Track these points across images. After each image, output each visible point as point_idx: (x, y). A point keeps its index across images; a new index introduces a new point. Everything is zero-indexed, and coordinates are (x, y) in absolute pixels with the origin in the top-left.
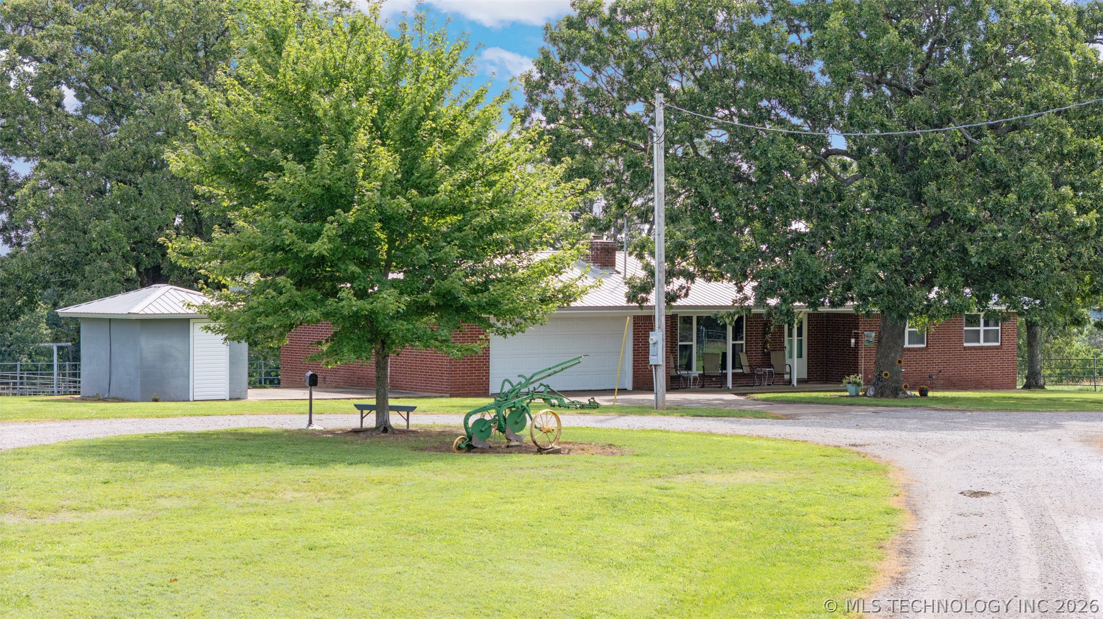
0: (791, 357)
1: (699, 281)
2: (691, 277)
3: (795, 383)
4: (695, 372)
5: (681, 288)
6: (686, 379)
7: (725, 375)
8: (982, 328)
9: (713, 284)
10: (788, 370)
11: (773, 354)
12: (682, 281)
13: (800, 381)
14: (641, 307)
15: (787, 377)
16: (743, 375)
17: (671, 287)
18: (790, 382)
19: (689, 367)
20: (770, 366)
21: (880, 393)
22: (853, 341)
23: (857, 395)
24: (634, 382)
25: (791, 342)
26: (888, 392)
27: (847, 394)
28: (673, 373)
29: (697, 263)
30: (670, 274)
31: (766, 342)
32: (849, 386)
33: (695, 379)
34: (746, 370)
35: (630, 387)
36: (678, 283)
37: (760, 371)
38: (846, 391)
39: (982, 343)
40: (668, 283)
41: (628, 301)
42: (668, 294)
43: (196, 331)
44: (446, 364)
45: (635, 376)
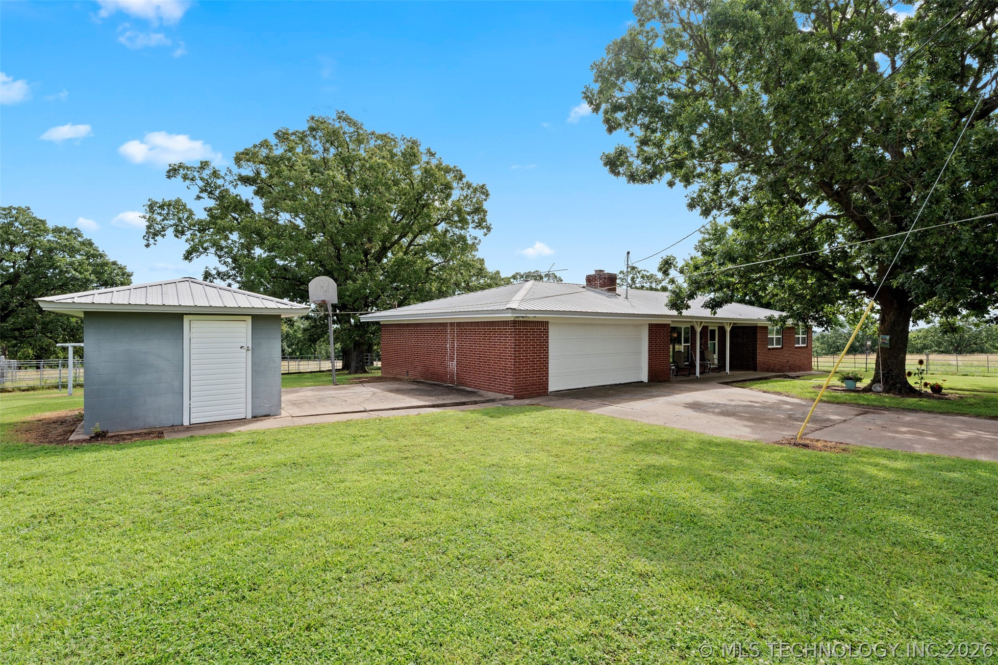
3: (728, 371)
8: (801, 336)
24: (650, 376)
35: (645, 379)
39: (801, 345)
43: (193, 330)
44: (510, 364)
45: (649, 372)
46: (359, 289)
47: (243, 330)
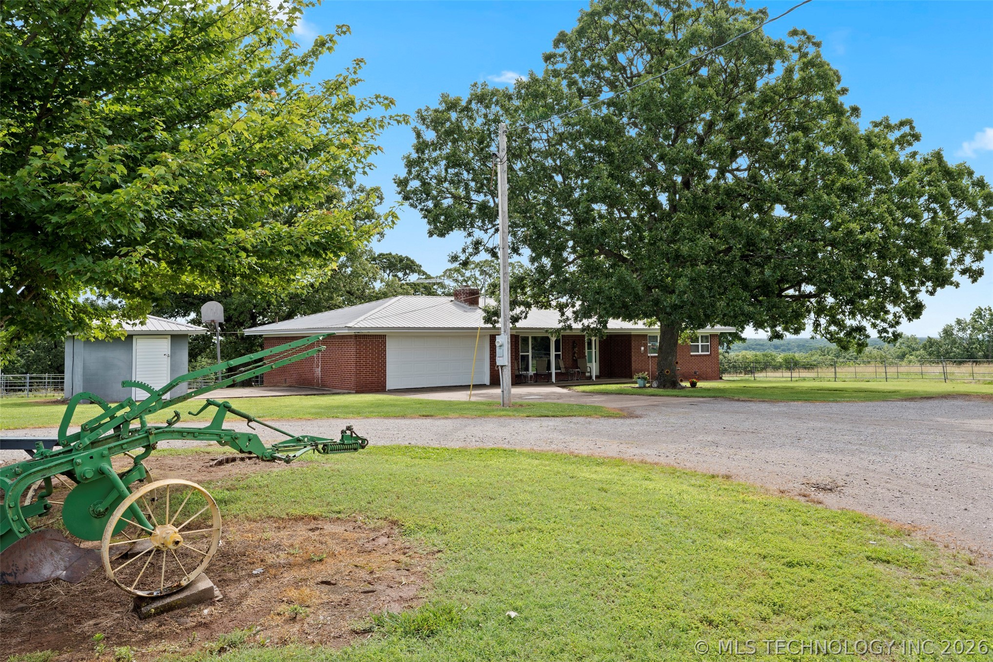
0: (591, 361)
1: (534, 308)
2: (528, 305)
3: (594, 378)
4: (531, 372)
5: (522, 312)
6: (526, 377)
7: (551, 374)
8: (700, 344)
9: (543, 310)
10: (589, 370)
11: (579, 360)
12: (522, 308)
13: (597, 377)
14: (494, 327)
15: (588, 374)
16: (561, 374)
17: (514, 312)
18: (591, 377)
19: (527, 369)
20: (577, 367)
21: (663, 385)
22: (642, 348)
23: (645, 387)
24: (491, 380)
25: (590, 354)
26: (668, 385)
27: (637, 385)
28: (517, 373)
29: (533, 296)
30: (514, 304)
31: (574, 353)
32: (639, 381)
33: (531, 376)
34: (563, 370)
35: (488, 383)
36: (518, 310)
37: (571, 371)
38: (636, 383)
39: (700, 353)
40: (512, 310)
41: (485, 323)
42: (513, 316)
43: (139, 345)
44: (353, 369)
45: (491, 376)
46: (244, 303)
47: (165, 345)
